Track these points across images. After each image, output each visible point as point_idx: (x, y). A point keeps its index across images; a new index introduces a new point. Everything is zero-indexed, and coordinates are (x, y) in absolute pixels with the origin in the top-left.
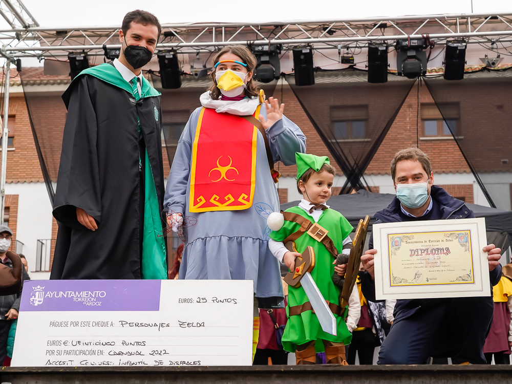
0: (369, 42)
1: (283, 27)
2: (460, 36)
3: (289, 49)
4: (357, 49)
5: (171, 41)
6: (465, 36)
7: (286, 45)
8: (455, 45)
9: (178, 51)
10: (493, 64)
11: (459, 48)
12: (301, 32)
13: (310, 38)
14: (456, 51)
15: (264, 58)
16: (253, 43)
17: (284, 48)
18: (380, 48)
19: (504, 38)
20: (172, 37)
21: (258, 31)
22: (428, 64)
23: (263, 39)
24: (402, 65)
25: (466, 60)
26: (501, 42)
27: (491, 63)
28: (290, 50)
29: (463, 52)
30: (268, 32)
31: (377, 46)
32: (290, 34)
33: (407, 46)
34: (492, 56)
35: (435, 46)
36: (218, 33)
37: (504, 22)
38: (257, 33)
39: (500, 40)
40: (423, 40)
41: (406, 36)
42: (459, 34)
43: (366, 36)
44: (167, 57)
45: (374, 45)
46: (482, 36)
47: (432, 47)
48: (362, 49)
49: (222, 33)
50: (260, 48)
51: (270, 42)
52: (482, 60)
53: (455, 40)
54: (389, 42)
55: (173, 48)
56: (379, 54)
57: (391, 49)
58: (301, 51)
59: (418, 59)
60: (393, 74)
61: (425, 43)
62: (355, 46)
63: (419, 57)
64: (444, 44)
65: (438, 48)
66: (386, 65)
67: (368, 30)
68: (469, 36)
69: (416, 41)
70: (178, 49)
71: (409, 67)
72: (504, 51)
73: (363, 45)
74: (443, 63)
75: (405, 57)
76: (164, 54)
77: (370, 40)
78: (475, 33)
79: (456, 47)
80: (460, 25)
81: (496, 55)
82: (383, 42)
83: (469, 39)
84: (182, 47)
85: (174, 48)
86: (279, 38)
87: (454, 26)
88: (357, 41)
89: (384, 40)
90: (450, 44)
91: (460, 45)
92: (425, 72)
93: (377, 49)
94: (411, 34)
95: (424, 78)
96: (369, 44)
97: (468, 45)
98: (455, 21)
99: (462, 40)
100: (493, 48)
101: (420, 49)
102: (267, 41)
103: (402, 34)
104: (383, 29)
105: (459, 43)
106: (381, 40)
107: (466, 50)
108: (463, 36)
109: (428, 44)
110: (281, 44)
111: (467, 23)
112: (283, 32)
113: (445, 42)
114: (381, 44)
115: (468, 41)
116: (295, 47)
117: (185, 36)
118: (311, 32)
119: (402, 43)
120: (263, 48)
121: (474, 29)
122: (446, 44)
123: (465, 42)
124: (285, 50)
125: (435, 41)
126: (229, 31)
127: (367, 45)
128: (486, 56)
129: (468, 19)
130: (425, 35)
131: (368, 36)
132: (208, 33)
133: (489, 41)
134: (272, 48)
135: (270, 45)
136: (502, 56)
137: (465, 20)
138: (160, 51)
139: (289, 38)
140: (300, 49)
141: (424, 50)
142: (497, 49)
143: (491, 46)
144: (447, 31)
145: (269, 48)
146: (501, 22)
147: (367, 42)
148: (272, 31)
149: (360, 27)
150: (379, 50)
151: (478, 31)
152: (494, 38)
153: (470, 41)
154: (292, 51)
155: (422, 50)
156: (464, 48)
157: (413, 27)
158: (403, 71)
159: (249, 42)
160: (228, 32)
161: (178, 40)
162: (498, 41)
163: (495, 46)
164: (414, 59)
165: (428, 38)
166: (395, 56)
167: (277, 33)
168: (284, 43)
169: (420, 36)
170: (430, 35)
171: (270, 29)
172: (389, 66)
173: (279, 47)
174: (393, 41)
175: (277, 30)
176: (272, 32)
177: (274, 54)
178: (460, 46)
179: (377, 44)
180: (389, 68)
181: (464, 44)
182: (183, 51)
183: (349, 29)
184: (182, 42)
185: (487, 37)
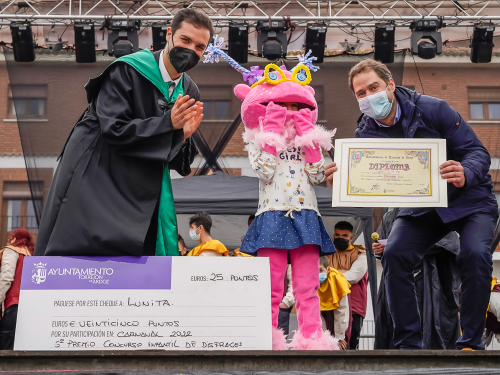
0: (230, 22)
1: (142, 3)
2: (320, 20)
3: (148, 26)
4: (217, 28)
5: (25, 12)
6: (326, 20)
7: (145, 21)
8: (316, 28)
9: (32, 23)
10: (353, 48)
11: (319, 31)
12: (161, 9)
13: (170, 15)
14: (317, 35)
15: (122, 34)
16: (111, 17)
17: (143, 24)
18: (241, 29)
19: (364, 23)
20: (26, 8)
21: (117, 5)
22: (288, 47)
23: (121, 14)
24: (263, 47)
25: (326, 44)
26: (360, 27)
27: (350, 47)
28: (150, 26)
29: (323, 36)
30: (127, 7)
31: (237, 26)
32: (150, 10)
33: (267, 27)
34: (352, 40)
35: (296, 28)
36: (74, 6)
37: (364, 8)
38: (116, 8)
39: (360, 25)
40: (284, 22)
41: (267, 17)
42: (319, 17)
43: (227, 16)
44: (20, 28)
45: (235, 25)
46: (342, 20)
47: (293, 29)
48: (223, 28)
49: (79, 7)
50: (118, 23)
51: (128, 17)
52: (342, 44)
53: (316, 23)
54: (250, 22)
55: (26, 20)
56: (240, 34)
57: (252, 29)
58: (161, 28)
59: (279, 41)
60: (253, 54)
61: (286, 25)
62: (216, 25)
63: (279, 39)
64: (304, 27)
65: (298, 30)
66: (246, 46)
67: (229, 9)
68: (329, 20)
69: (277, 23)
70: (32, 21)
71: (269, 48)
72: (363, 37)
73: (224, 25)
74: (303, 46)
75: (266, 38)
76: (17, 26)
77: (231, 20)
78: (335, 17)
79: (317, 31)
80: (320, 8)
81: (356, 40)
82: (244, 22)
83: (329, 23)
84: (36, 19)
85: (28, 20)
86: (138, 14)
87: (315, 9)
88: (217, 20)
89: (245, 20)
90: (311, 27)
91: (320, 28)
92: (285, 55)
93: (237, 29)
94: (272, 15)
95: (284, 60)
96: (230, 23)
97: (328, 28)
98: (316, 4)
99: (323, 23)
100: (352, 33)
101: (281, 31)
102: (125, 16)
103: (263, 15)
104: (244, 9)
105: (320, 26)
106: (242, 20)
107: (327, 33)
108: (323, 20)
109: (289, 26)
110: (139, 20)
111: (327, 7)
112: (143, 8)
113: (306, 25)
114: (242, 24)
115: (328, 25)
116: (155, 23)
117: (40, 7)
118: (172, 9)
119: (262, 24)
120: (121, 23)
121: (334, 13)
122: (307, 27)
123: (325, 25)
124: (144, 26)
125: (296, 24)
126: (86, 4)
127: (228, 25)
128: (346, 40)
129: (328, 2)
130: (286, 17)
131: (229, 15)
132: (64, 6)
133: (349, 25)
134: (131, 24)
135: (129, 20)
136: (361, 41)
137: (326, 4)
138: (13, 22)
139: (148, 15)
140: (159, 26)
141: (284, 32)
142: (357, 33)
143: (351, 31)
144: (308, 14)
145: (128, 23)
146: (362, 7)
147: (228, 21)
148: (131, 6)
149: (222, 6)
150: (240, 31)
151: (338, 15)
152: (355, 23)
153: (330, 25)
154: (151, 28)
155: (282, 31)
156: (324, 31)
157: (274, 8)
158: (263, 52)
159: (107, 17)
160: (85, 6)
161: (33, 11)
162: (358, 26)
163: (355, 31)
164: (275, 41)
165: (288, 20)
166: (255, 36)
167: (136, 9)
168: (143, 19)
169: (281, 18)
170: (291, 17)
171: (129, 4)
172: (250, 46)
173: (138, 23)
174: (254, 22)
175: (136, 5)
176: (131, 8)
177: (132, 30)
178: (320, 30)
179: (237, 24)
180: (249, 49)
181: (325, 28)
182: (37, 23)
183: (210, 8)
184: (37, 14)
185: (348, 21)
